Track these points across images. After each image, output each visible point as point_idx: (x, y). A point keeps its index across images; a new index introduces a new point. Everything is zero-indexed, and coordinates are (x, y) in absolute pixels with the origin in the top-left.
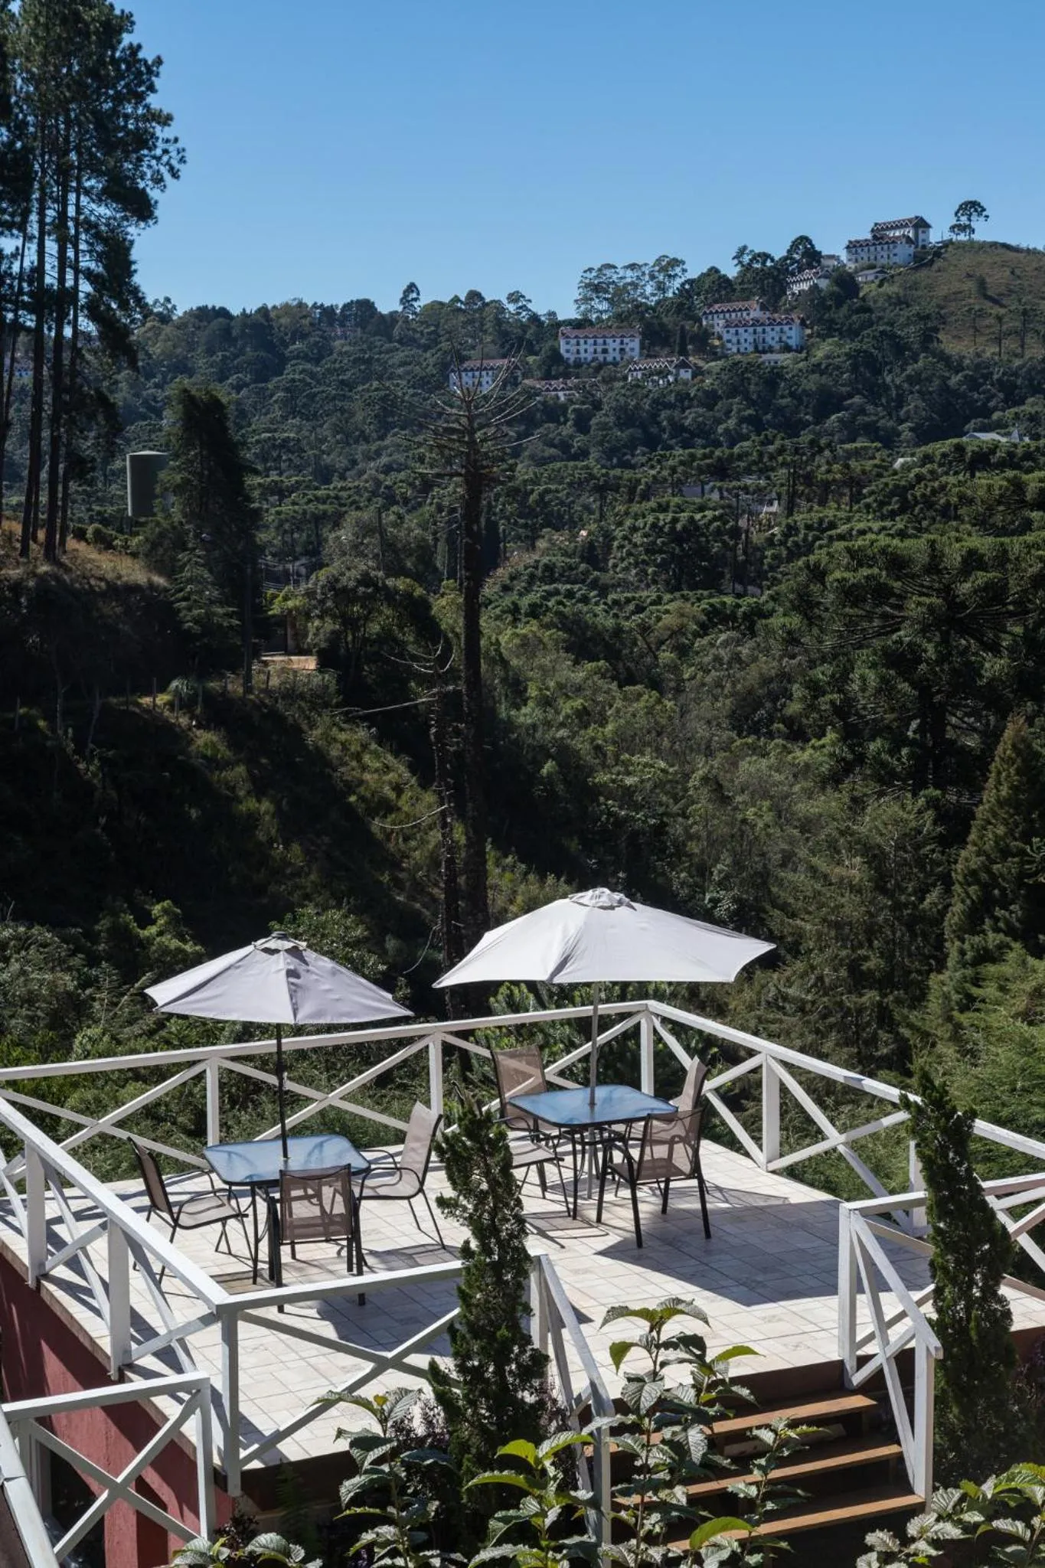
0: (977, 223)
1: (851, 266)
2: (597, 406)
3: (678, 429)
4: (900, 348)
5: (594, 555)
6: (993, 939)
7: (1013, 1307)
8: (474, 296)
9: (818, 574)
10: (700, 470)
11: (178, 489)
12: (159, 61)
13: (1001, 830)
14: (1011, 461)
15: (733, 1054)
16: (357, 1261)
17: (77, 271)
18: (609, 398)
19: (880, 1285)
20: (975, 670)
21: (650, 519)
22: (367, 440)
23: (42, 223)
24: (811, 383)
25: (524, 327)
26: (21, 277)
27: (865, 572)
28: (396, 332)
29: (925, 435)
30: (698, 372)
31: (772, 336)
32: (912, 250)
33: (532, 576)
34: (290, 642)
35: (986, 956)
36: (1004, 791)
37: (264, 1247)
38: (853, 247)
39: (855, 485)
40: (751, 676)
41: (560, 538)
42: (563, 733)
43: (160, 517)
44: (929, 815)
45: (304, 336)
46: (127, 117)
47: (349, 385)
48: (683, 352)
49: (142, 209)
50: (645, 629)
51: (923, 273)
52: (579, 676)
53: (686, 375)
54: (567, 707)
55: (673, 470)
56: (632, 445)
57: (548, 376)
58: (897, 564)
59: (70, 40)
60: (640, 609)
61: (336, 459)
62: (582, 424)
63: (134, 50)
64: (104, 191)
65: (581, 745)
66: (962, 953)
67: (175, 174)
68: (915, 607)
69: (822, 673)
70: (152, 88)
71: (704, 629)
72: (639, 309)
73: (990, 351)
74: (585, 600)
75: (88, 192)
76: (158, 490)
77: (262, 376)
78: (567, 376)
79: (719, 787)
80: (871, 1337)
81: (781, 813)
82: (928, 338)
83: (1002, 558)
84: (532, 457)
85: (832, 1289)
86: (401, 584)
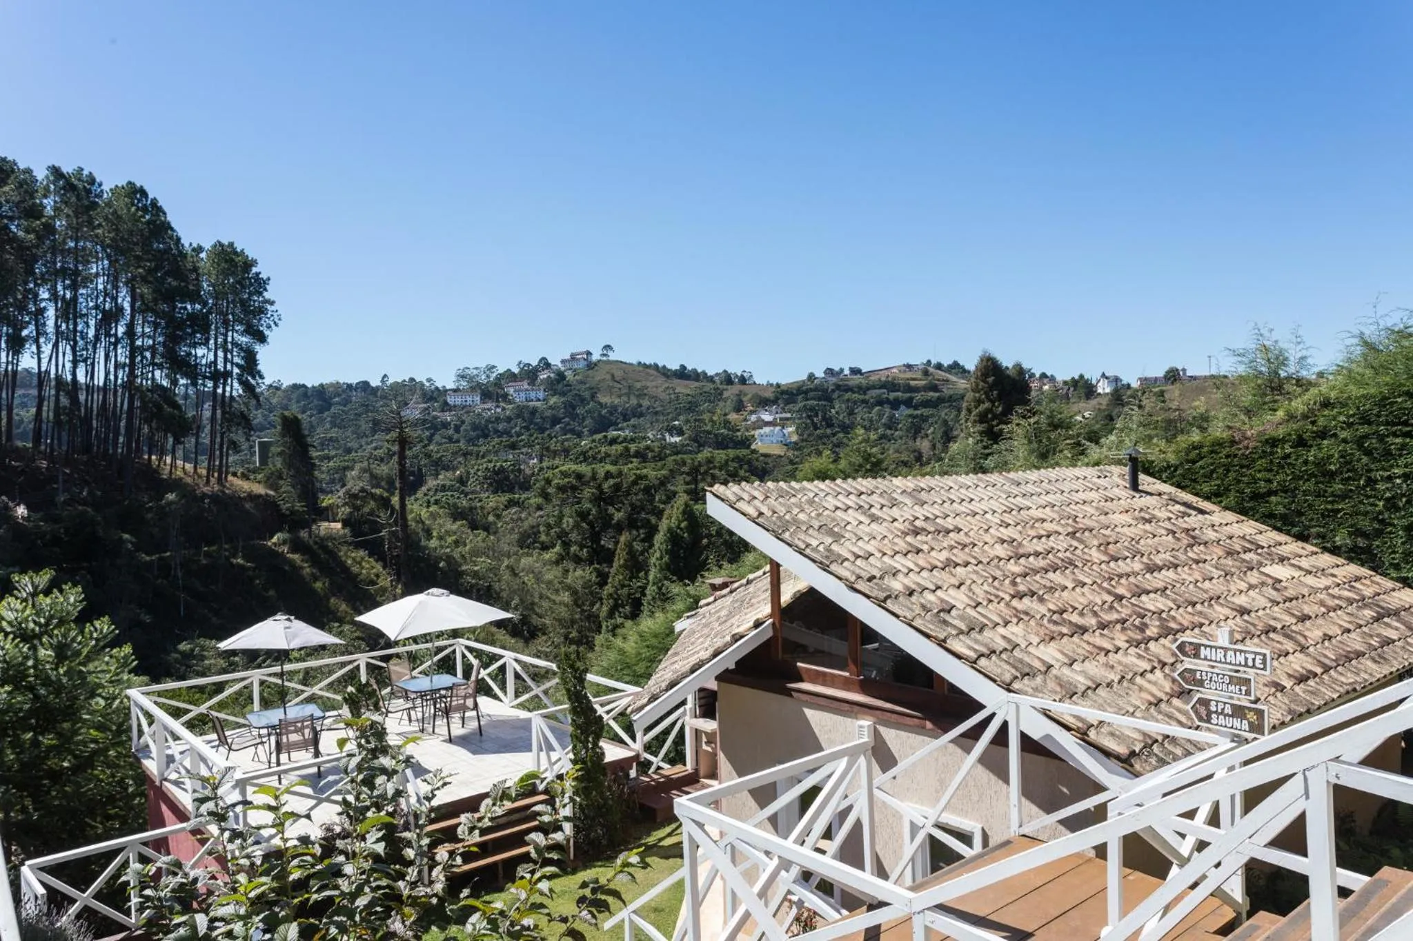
0: (610, 353)
1: (563, 369)
2: (463, 422)
3: (496, 431)
4: (583, 401)
5: (462, 481)
6: (619, 620)
7: (606, 752)
8: (412, 380)
9: (548, 481)
10: (505, 447)
11: (279, 454)
12: (269, 279)
13: (621, 577)
14: (625, 440)
15: (494, 658)
16: (317, 754)
17: (232, 363)
18: (468, 419)
19: (550, 748)
20: (611, 517)
21: (485, 466)
22: (367, 437)
23: (216, 343)
24: (548, 413)
25: (432, 392)
26: (206, 365)
27: (567, 480)
28: (379, 394)
29: (593, 432)
30: (504, 409)
31: (533, 395)
32: (586, 363)
33: (436, 490)
34: (331, 518)
35: (616, 627)
36: (622, 562)
37: (274, 756)
38: (563, 362)
39: (566, 451)
40: (526, 525)
41: (449, 474)
42: (448, 550)
43: (271, 466)
44: (594, 575)
45: (339, 395)
46: (254, 301)
47: (359, 415)
48: (498, 401)
49: (262, 339)
50: (482, 508)
51: (590, 372)
52: (455, 527)
53: (499, 410)
54: (450, 540)
55: (494, 446)
56: (478, 437)
57: (443, 411)
58: (579, 476)
59: (229, 269)
60: (480, 501)
61: (354, 445)
62: (457, 429)
63: (258, 274)
64: (244, 331)
65: (456, 555)
66: (607, 627)
67: (276, 324)
68: (587, 492)
69: (552, 521)
70: (266, 290)
71: (507, 507)
72: (479, 385)
73: (617, 401)
74: (458, 498)
75: (237, 332)
76: (270, 455)
77: (321, 411)
78: (450, 410)
79: (513, 570)
80: (546, 770)
81: (538, 579)
82: (593, 397)
83: (620, 474)
84: (437, 443)
85: (530, 750)
86: (378, 491)
